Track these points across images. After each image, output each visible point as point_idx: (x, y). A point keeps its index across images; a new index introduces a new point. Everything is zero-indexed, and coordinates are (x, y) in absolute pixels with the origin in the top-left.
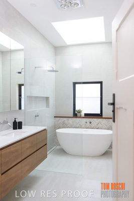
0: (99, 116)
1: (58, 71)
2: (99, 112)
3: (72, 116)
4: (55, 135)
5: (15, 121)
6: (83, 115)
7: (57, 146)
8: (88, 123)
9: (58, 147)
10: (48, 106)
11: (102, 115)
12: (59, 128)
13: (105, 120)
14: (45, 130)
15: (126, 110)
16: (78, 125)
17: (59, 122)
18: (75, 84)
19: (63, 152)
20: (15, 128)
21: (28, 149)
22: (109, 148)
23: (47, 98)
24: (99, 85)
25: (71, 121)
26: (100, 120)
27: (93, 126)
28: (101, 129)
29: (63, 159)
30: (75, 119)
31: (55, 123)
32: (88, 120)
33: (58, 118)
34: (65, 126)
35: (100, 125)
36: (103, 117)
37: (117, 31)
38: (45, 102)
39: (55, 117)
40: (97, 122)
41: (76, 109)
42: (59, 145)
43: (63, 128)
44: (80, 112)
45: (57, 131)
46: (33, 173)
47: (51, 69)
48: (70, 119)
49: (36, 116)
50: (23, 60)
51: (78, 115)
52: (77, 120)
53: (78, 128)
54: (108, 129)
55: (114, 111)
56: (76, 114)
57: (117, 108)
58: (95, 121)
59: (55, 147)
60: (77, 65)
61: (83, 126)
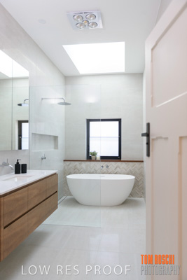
0: (118, 159)
1: (70, 104)
2: (117, 154)
3: (85, 159)
4: (65, 181)
5: (18, 163)
6: (98, 157)
7: (67, 195)
8: (105, 167)
9: (69, 197)
10: (56, 147)
11: (120, 158)
12: (70, 174)
13: (124, 163)
14: (55, 174)
15: (166, 139)
16: (92, 170)
17: (70, 167)
18: (89, 121)
19: (75, 202)
20: (17, 172)
21: (35, 196)
22: (129, 197)
23: (56, 138)
25: (84, 165)
26: (119, 163)
27: (110, 171)
28: (120, 174)
29: (75, 211)
30: (88, 163)
31: (64, 168)
32: (105, 164)
33: (69, 162)
34: (76, 171)
35: (118, 170)
36: (122, 160)
37: (152, 49)
38: (52, 142)
39: (64, 161)
40: (115, 166)
41: (90, 151)
42: (70, 194)
43: (74, 173)
44: (94, 154)
45: (68, 177)
46: (40, 228)
47: (62, 101)
48: (83, 162)
49: (42, 159)
50: (28, 88)
51: (93, 158)
52: (92, 164)
53: (92, 173)
54: (128, 174)
55: (148, 144)
56: (90, 157)
57: (153, 140)
58: (113, 164)
59: (64, 197)
60: (91, 99)
61: (99, 171)
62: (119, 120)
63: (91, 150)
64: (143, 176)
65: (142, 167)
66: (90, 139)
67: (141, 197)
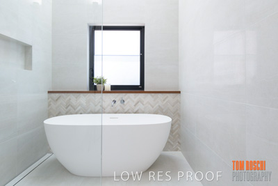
0: (139, 89)
2: (138, 83)
3: (87, 90)
6: (108, 88)
8: (118, 103)
11: (143, 88)
12: (59, 114)
13: (149, 95)
16: (98, 108)
17: (59, 102)
24: (138, 33)
25: (83, 99)
26: (140, 96)
27: (127, 108)
28: (143, 113)
30: (92, 96)
31: (49, 105)
32: (118, 96)
33: (57, 95)
35: (140, 106)
36: (145, 90)
39: (49, 92)
40: (136, 100)
41: (95, 77)
43: (67, 113)
44: (101, 82)
48: (81, 95)
51: (100, 87)
52: (97, 97)
54: (156, 113)
56: (94, 86)
58: (131, 98)
59: (48, 155)
61: (108, 109)
62: (141, 29)
63: (97, 75)
64: (179, 116)
65: (178, 102)
66: (95, 57)
67: (177, 150)
